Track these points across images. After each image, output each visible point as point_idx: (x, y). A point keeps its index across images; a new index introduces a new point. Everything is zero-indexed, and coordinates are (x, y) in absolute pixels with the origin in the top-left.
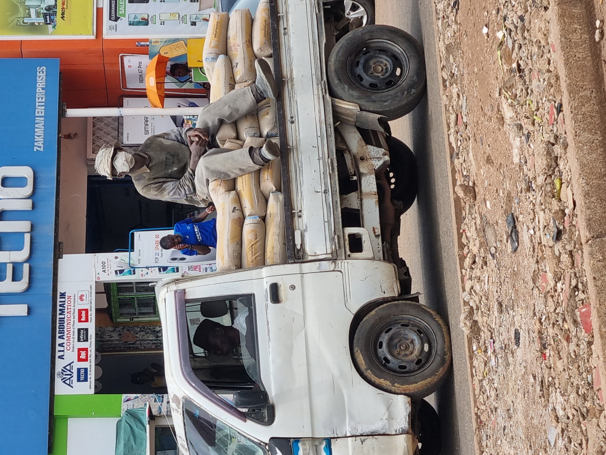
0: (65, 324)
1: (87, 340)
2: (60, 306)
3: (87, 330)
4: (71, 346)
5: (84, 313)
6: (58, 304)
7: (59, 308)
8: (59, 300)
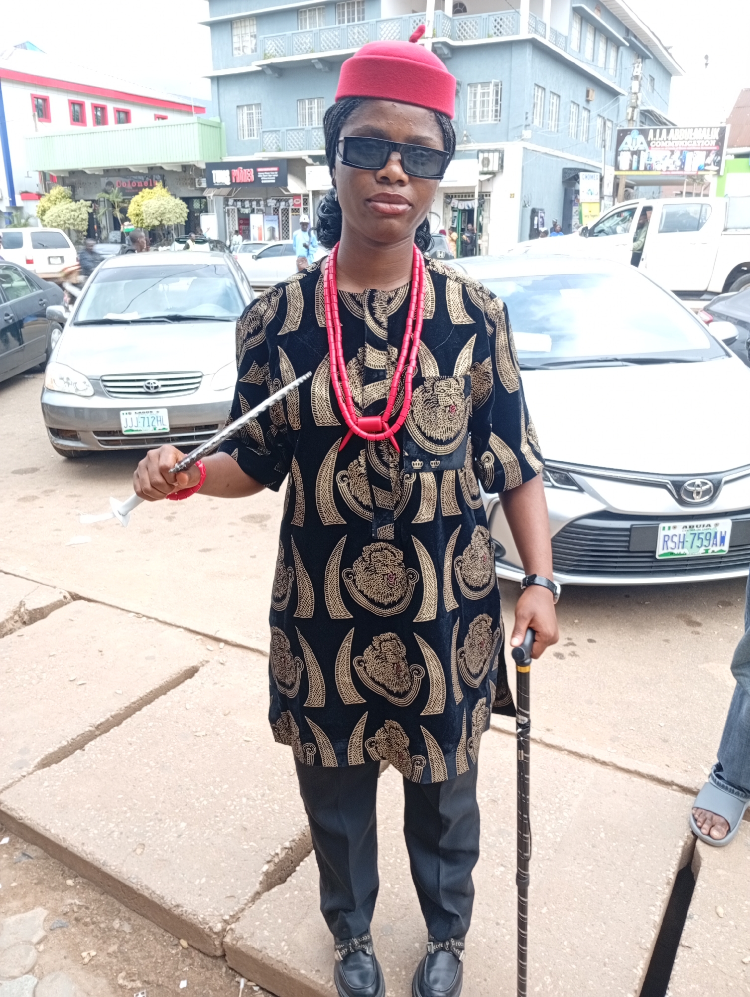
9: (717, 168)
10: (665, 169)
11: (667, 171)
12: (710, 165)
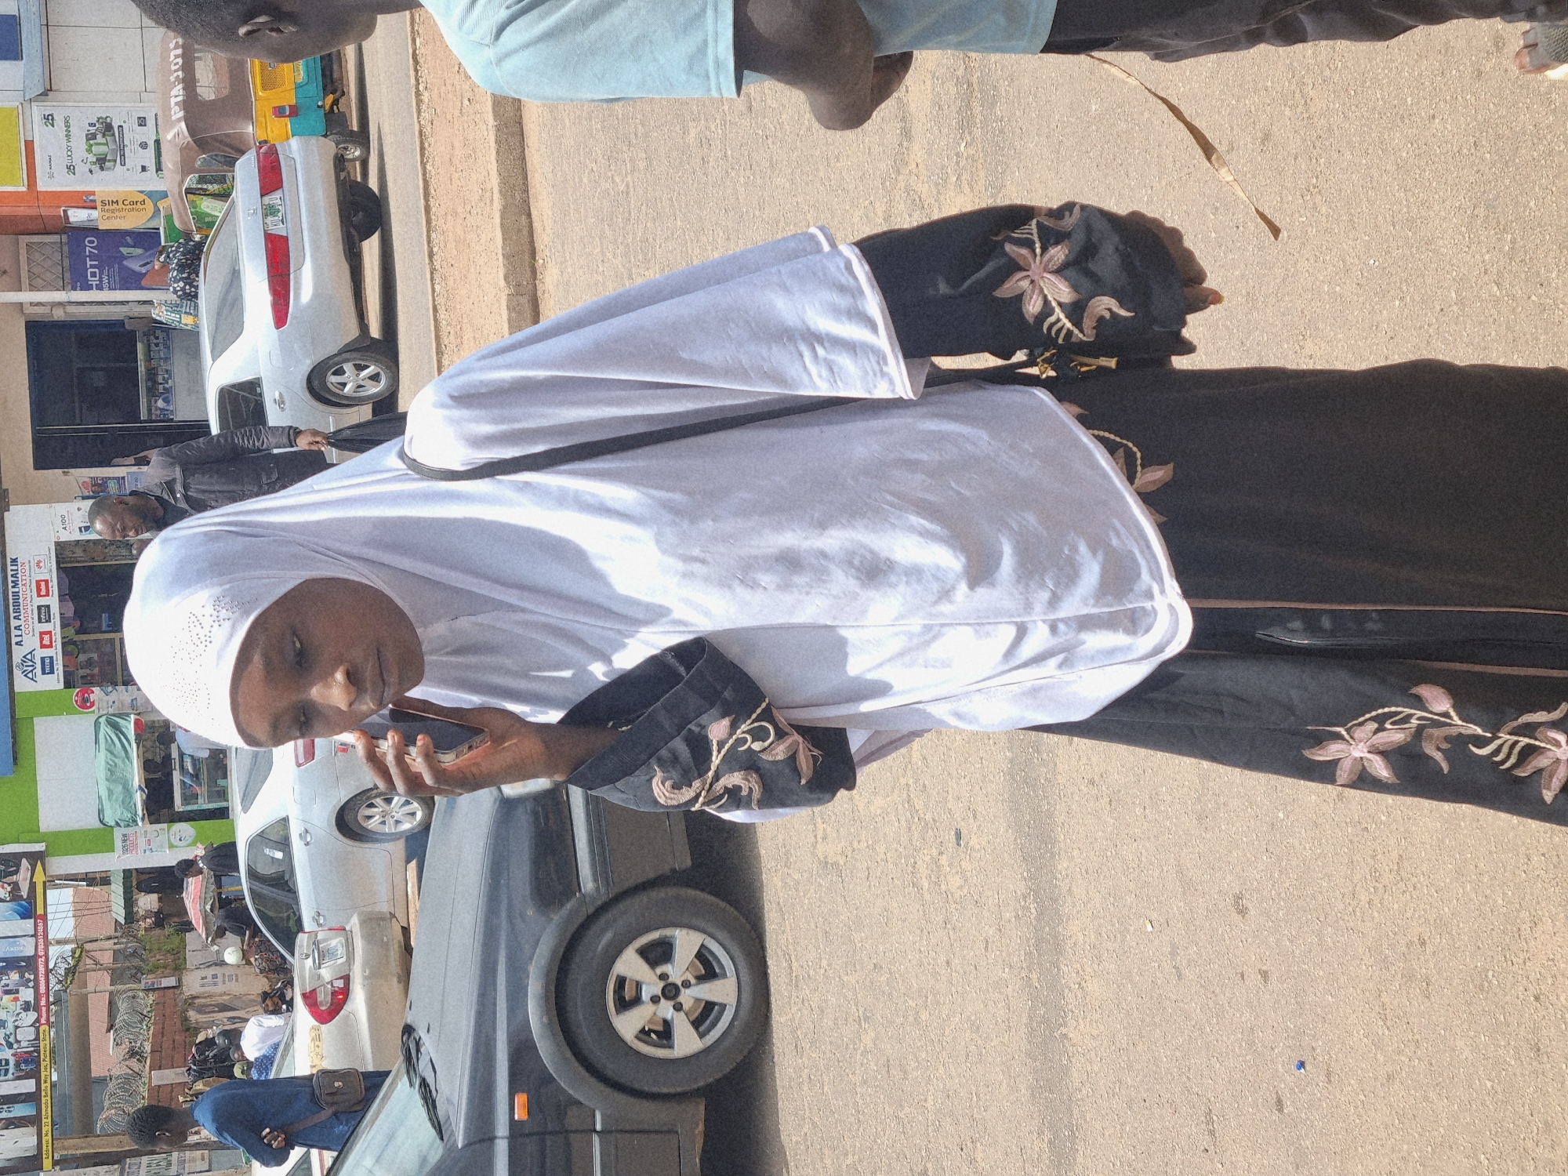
0: (21, 601)
1: (49, 621)
2: (12, 576)
3: (48, 607)
4: (31, 629)
5: (43, 584)
6: (10, 573)
7: (10, 579)
8: (9, 568)
9: (24, 861)
10: (32, 1016)
11: (37, 1008)
12: (16, 887)
